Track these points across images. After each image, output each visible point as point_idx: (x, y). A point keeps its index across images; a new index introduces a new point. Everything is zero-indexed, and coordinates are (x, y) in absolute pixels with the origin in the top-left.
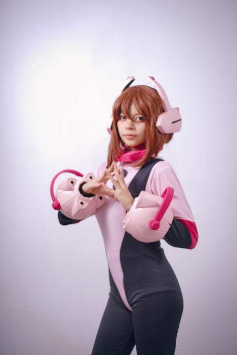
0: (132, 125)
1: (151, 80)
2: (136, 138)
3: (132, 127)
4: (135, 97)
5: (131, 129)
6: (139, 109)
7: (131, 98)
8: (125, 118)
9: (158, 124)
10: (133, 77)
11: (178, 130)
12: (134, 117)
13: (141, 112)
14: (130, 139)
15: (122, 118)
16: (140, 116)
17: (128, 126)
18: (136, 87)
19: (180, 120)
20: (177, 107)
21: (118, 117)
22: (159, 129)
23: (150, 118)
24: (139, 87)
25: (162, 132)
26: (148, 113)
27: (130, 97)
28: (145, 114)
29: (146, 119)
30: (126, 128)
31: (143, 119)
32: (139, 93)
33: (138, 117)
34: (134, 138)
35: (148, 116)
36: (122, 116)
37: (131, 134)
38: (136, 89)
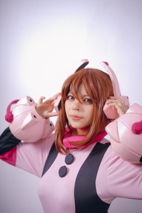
0: (79, 107)
2: (82, 120)
4: (85, 78)
5: (78, 110)
6: (88, 90)
7: (81, 79)
8: (73, 98)
10: (88, 60)
13: (89, 94)
14: (75, 120)
15: (70, 98)
16: (88, 97)
18: (88, 69)
20: (127, 96)
21: (66, 96)
23: (99, 101)
24: (91, 69)
27: (80, 77)
28: (94, 96)
29: (95, 101)
30: (73, 109)
31: (91, 100)
32: (90, 75)
33: (87, 99)
34: (80, 119)
35: (96, 98)
36: (70, 96)
37: (76, 115)
38: (88, 71)
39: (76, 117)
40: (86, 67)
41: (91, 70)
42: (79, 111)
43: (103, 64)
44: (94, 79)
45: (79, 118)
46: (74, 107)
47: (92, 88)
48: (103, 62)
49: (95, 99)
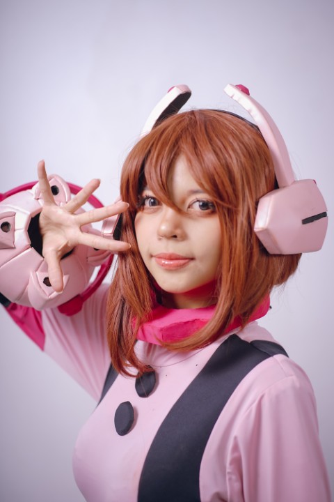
0: (177, 226)
1: (239, 95)
2: (192, 264)
3: (178, 232)
4: (189, 140)
5: (175, 236)
6: (200, 175)
7: (177, 142)
8: (155, 202)
10: (186, 87)
11: (316, 247)
12: (183, 202)
13: (207, 186)
14: (170, 270)
15: (147, 203)
16: (204, 197)
17: (164, 228)
18: (192, 113)
19: (324, 215)
20: (312, 178)
21: (138, 200)
22: (261, 238)
23: (236, 206)
24: (202, 112)
25: (271, 250)
26: (230, 190)
27: (173, 139)
29: (223, 207)
30: (159, 235)
31: (213, 206)
32: (203, 128)
33: (198, 201)
34: (184, 265)
35: (228, 197)
36: (148, 197)
37: (173, 254)
38: (193, 117)
41: (203, 114)
42: (178, 241)
44: (216, 139)
45: (182, 262)
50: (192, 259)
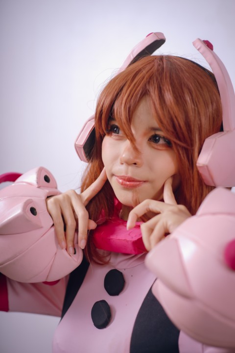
3: (137, 161)
5: (135, 164)
9: (203, 160)
24: (169, 58)
25: (207, 182)
28: (177, 133)
30: (121, 161)
32: (168, 75)
34: (138, 185)
37: (131, 177)
38: (161, 63)
39: (130, 180)
40: (157, 53)
42: (137, 167)
43: (200, 45)
45: (138, 183)
46: (124, 156)
47: (172, 113)
48: (199, 39)
49: (180, 140)
50: (145, 182)
